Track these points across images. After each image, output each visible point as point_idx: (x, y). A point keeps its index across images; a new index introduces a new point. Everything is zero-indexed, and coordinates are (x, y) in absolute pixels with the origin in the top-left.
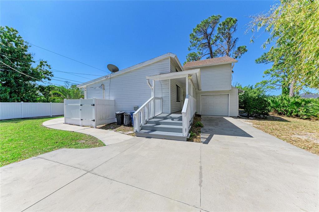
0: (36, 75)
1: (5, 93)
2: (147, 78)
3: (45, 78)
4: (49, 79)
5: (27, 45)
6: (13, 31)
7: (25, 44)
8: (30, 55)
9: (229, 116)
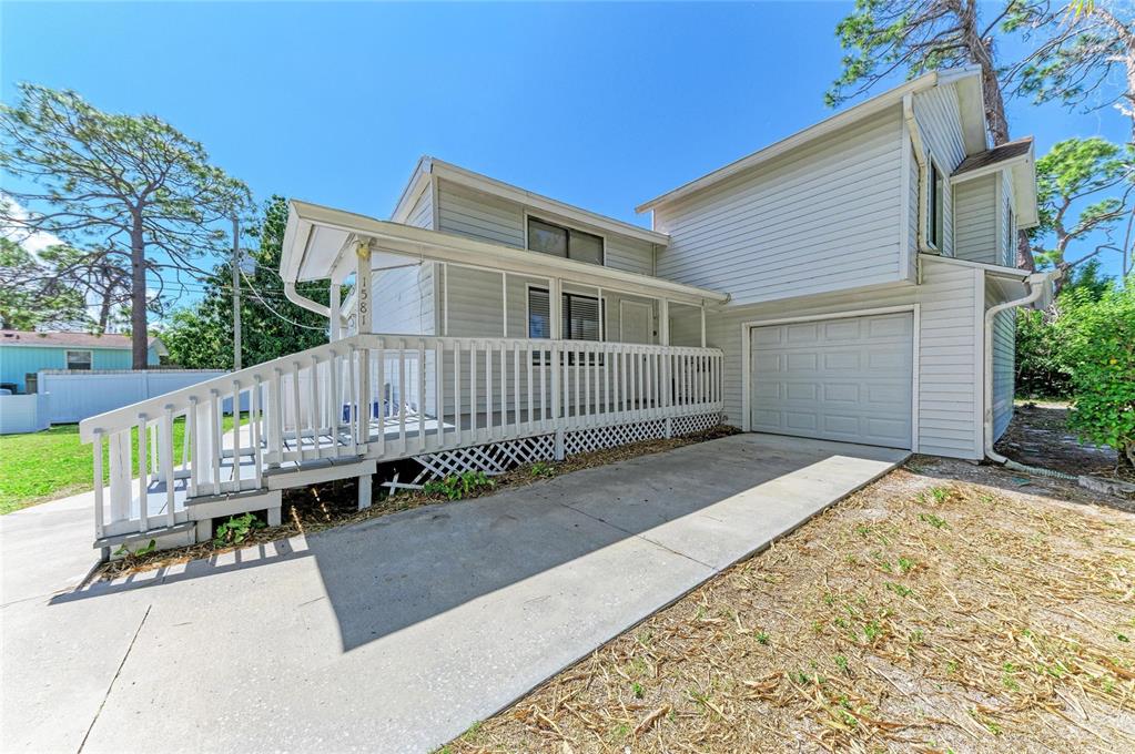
9: (915, 450)
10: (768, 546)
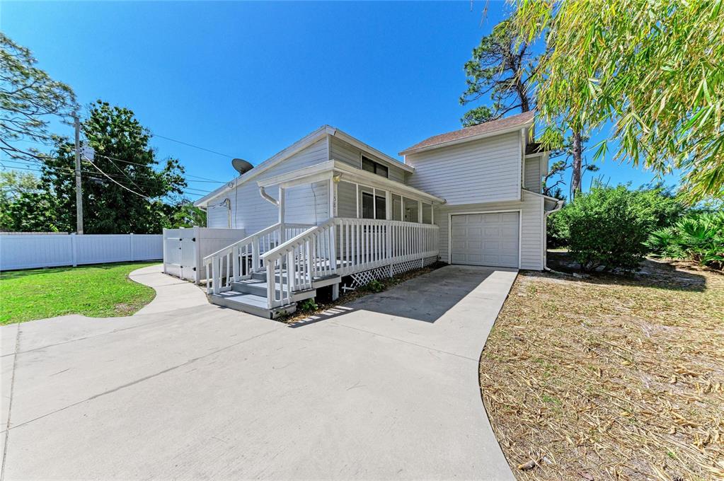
0: (157, 187)
1: (107, 218)
2: (260, 184)
3: (173, 190)
4: (180, 192)
5: (147, 135)
6: (126, 113)
7: (144, 133)
8: (151, 152)
9: (520, 268)
10: (508, 296)
